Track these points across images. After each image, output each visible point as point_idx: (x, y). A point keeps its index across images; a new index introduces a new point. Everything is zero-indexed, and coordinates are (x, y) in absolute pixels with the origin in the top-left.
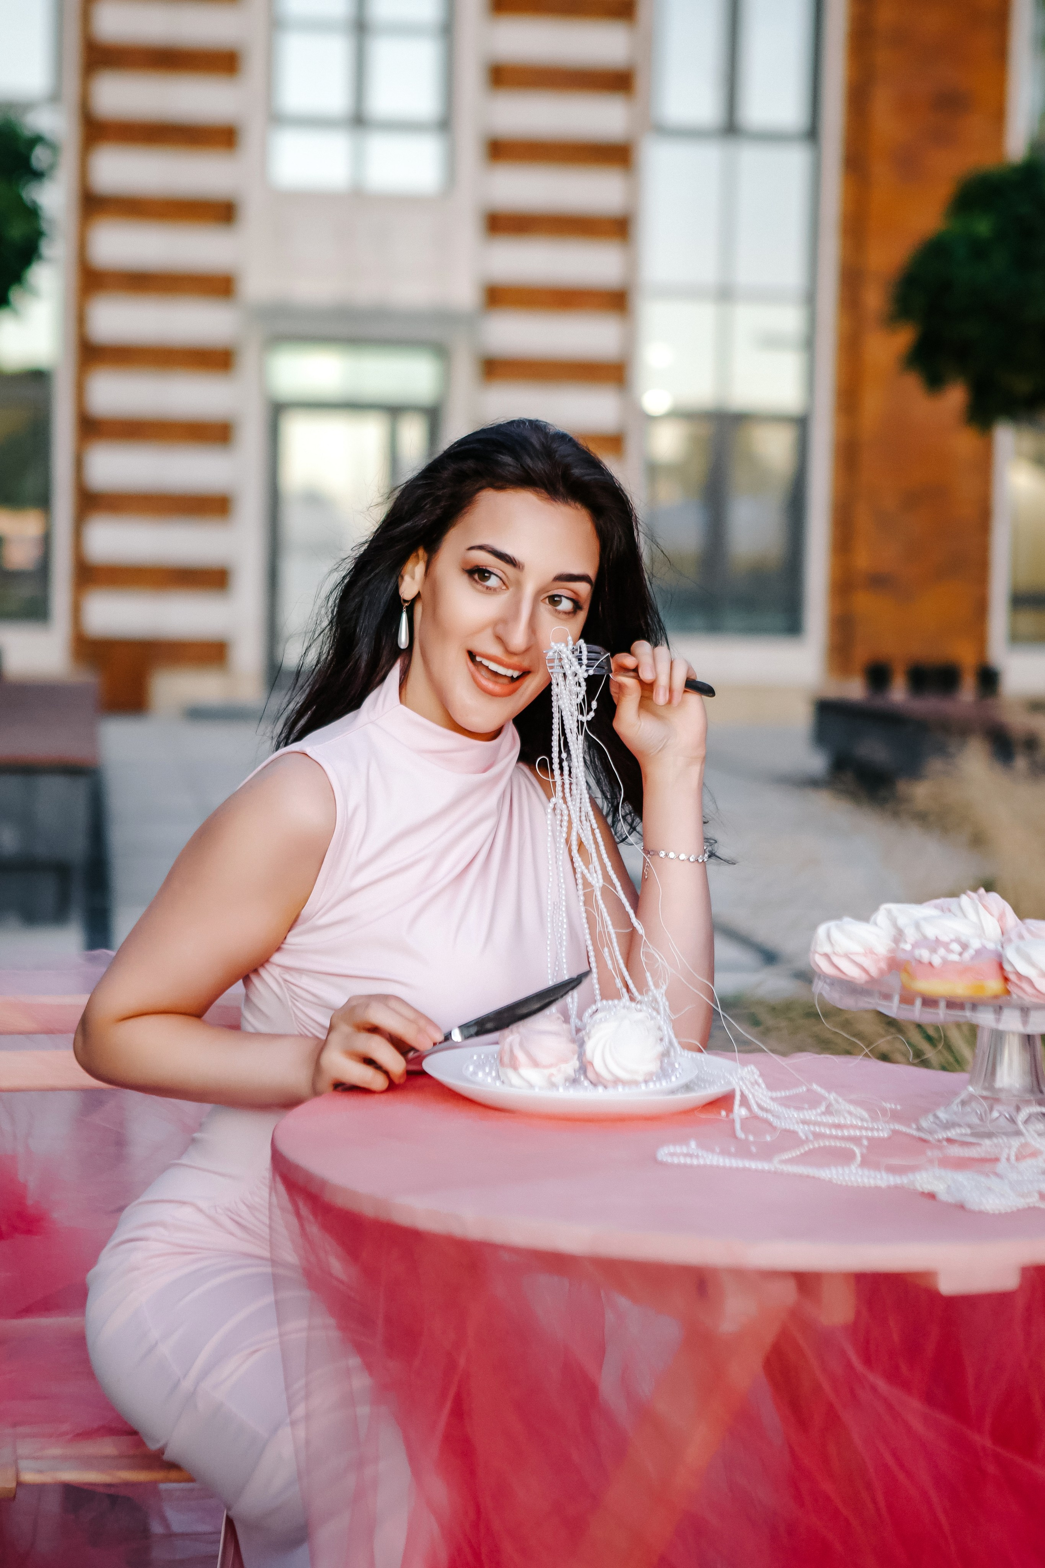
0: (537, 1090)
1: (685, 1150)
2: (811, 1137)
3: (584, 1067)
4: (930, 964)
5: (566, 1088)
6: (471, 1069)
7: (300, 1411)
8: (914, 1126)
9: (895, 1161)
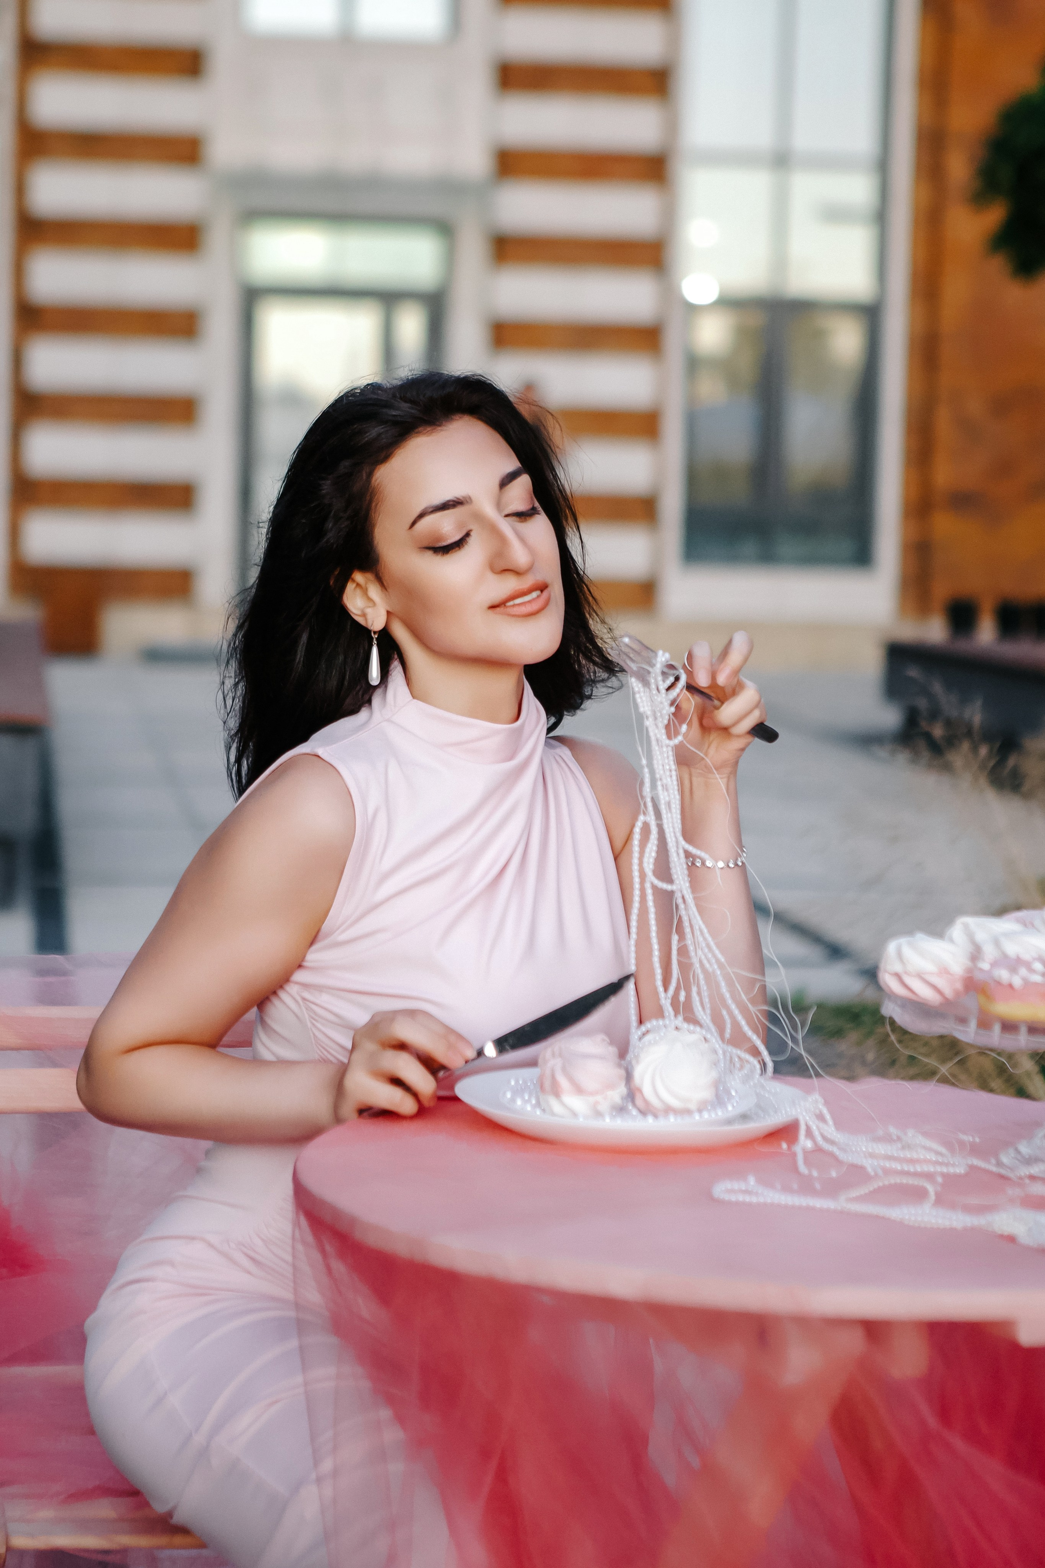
0: (581, 1120)
1: (743, 1187)
2: (880, 1172)
3: (632, 1094)
4: (1011, 986)
5: (613, 1117)
6: (509, 1095)
7: (327, 1465)
8: (993, 1161)
9: (974, 1200)
